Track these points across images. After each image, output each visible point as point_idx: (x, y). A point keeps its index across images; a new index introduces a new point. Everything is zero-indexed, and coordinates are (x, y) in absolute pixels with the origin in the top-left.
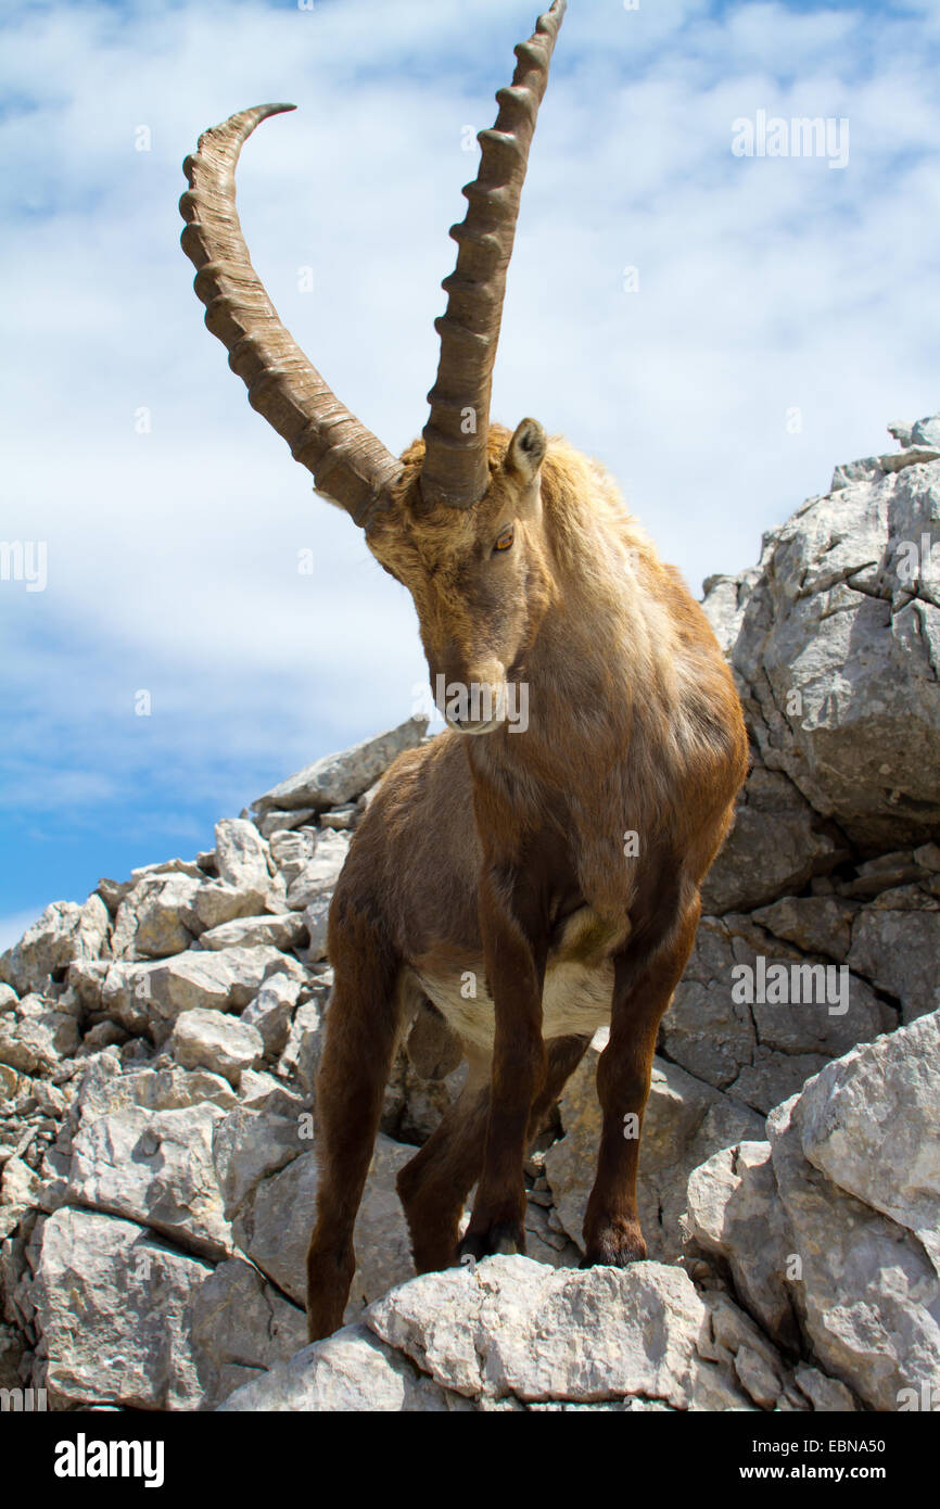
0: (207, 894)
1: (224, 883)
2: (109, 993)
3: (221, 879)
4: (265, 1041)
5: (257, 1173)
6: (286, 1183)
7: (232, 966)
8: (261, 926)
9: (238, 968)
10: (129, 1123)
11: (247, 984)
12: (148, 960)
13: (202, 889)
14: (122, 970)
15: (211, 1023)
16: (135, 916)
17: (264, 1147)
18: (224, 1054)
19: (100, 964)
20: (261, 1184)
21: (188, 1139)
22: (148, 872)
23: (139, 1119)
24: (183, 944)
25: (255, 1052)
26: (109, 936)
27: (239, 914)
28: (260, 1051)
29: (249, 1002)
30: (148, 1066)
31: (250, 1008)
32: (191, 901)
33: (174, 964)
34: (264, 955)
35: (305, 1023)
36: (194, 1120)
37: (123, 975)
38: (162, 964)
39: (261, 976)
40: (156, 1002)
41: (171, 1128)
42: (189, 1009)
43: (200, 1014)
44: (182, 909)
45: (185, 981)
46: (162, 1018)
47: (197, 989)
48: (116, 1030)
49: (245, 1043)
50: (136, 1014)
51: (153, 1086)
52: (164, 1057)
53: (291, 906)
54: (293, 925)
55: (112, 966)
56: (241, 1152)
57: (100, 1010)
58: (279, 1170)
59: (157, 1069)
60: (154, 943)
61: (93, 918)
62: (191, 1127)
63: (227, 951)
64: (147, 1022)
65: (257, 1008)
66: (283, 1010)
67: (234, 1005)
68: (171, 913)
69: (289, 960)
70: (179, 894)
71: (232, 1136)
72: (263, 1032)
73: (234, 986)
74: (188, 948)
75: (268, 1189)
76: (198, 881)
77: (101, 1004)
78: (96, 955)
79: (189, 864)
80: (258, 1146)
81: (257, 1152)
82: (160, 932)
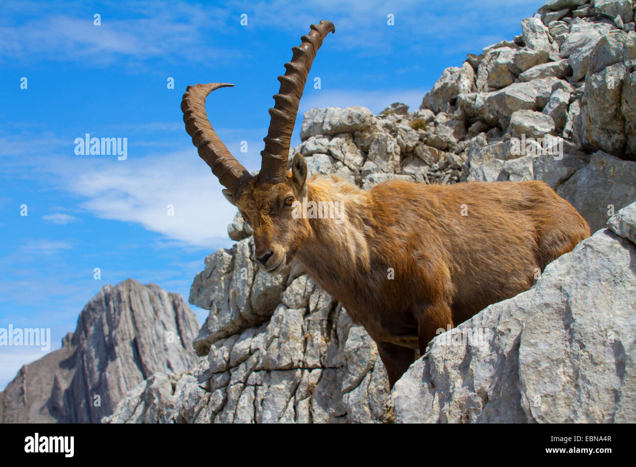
0: (520, 55)
1: (528, 49)
2: (478, 108)
3: (526, 47)
4: (555, 122)
5: (556, 182)
6: (571, 185)
7: (536, 88)
8: (548, 67)
9: (538, 89)
10: (493, 168)
11: (544, 96)
12: (495, 90)
13: (518, 53)
14: (483, 96)
15: (528, 116)
16: (487, 70)
17: (559, 169)
18: (536, 130)
19: (472, 95)
20: (559, 187)
21: (522, 172)
22: (490, 49)
23: (498, 165)
24: (511, 81)
25: (551, 128)
26: (475, 81)
27: (537, 63)
28: (553, 127)
29: (546, 105)
30: (500, 141)
31: (547, 107)
32: (513, 59)
33: (507, 90)
34: (551, 81)
35: (574, 111)
36: (524, 163)
37: (484, 99)
38: (502, 91)
39: (550, 92)
40: (501, 110)
41: (514, 168)
42: (517, 110)
43: (522, 112)
44: (508, 64)
45: (514, 98)
46: (505, 117)
47: (520, 100)
48: (483, 125)
49: (546, 124)
50: (492, 117)
51: (503, 149)
52: (507, 135)
53: (562, 56)
54: (564, 65)
55: (478, 95)
56: (548, 173)
57: (474, 116)
58: (567, 179)
59: (504, 141)
60: (497, 82)
61: (466, 73)
62: (523, 166)
63: (532, 81)
64: (497, 119)
65: (550, 106)
66: (562, 107)
67: (539, 106)
68: (503, 66)
69: (563, 82)
70: (506, 57)
71: (543, 166)
72: (554, 118)
73: (537, 98)
74: (514, 82)
75: (562, 189)
76: (515, 50)
77: (474, 113)
78: (469, 90)
79: (510, 42)
80: (555, 168)
81: (556, 172)
82: (499, 76)
